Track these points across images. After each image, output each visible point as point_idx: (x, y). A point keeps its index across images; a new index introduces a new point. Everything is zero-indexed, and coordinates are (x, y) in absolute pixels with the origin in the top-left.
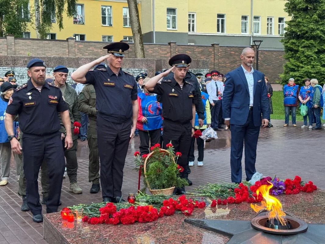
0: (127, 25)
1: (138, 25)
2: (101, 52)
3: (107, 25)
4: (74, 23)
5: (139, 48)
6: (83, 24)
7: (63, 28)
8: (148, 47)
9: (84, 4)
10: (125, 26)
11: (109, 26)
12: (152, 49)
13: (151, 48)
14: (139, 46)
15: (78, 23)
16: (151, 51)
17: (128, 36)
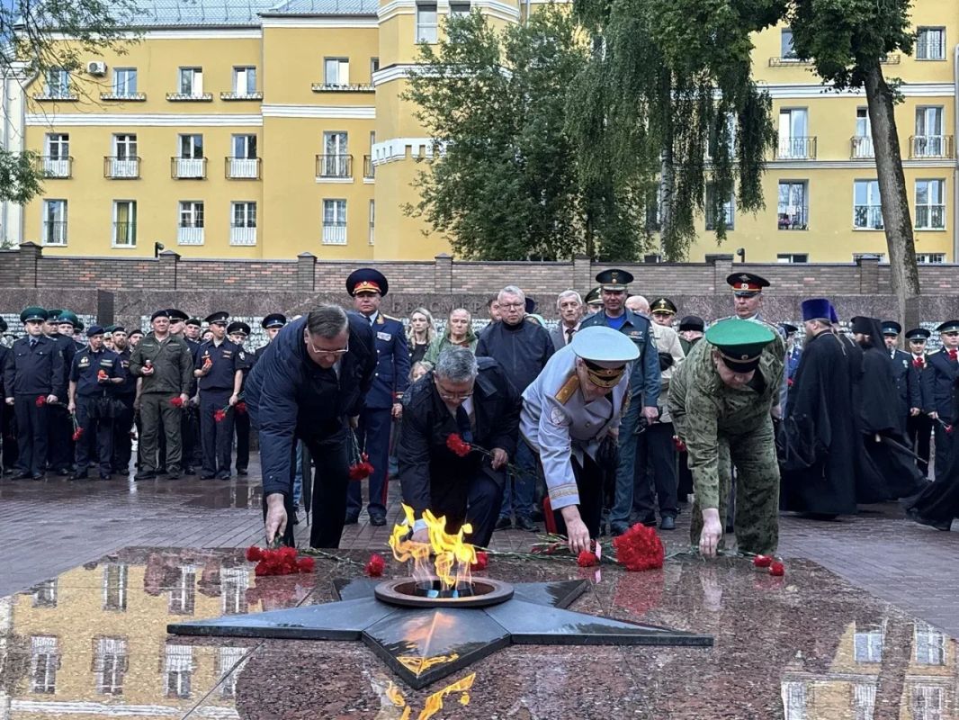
0: (926, 225)
1: (902, 216)
2: (799, 289)
3: (869, 227)
4: (780, 228)
5: (903, 276)
6: (804, 228)
7: (725, 238)
8: (938, 273)
9: (807, 180)
10: (920, 227)
11: (874, 229)
12: (950, 279)
13: (947, 276)
14: (903, 271)
15: (791, 226)
16: (947, 283)
17: (927, 254)
